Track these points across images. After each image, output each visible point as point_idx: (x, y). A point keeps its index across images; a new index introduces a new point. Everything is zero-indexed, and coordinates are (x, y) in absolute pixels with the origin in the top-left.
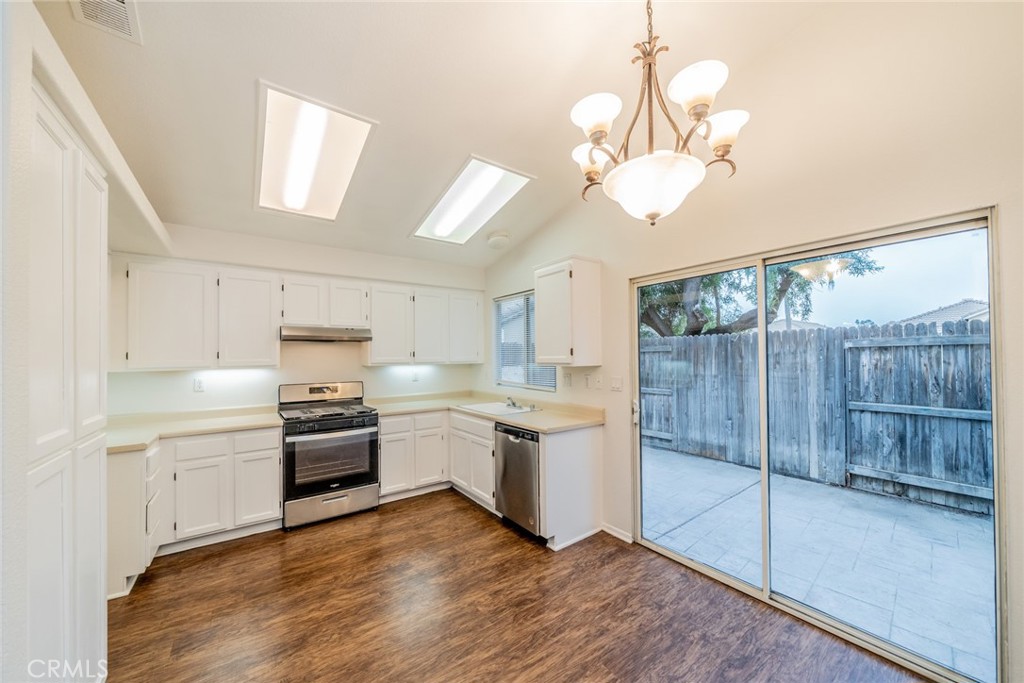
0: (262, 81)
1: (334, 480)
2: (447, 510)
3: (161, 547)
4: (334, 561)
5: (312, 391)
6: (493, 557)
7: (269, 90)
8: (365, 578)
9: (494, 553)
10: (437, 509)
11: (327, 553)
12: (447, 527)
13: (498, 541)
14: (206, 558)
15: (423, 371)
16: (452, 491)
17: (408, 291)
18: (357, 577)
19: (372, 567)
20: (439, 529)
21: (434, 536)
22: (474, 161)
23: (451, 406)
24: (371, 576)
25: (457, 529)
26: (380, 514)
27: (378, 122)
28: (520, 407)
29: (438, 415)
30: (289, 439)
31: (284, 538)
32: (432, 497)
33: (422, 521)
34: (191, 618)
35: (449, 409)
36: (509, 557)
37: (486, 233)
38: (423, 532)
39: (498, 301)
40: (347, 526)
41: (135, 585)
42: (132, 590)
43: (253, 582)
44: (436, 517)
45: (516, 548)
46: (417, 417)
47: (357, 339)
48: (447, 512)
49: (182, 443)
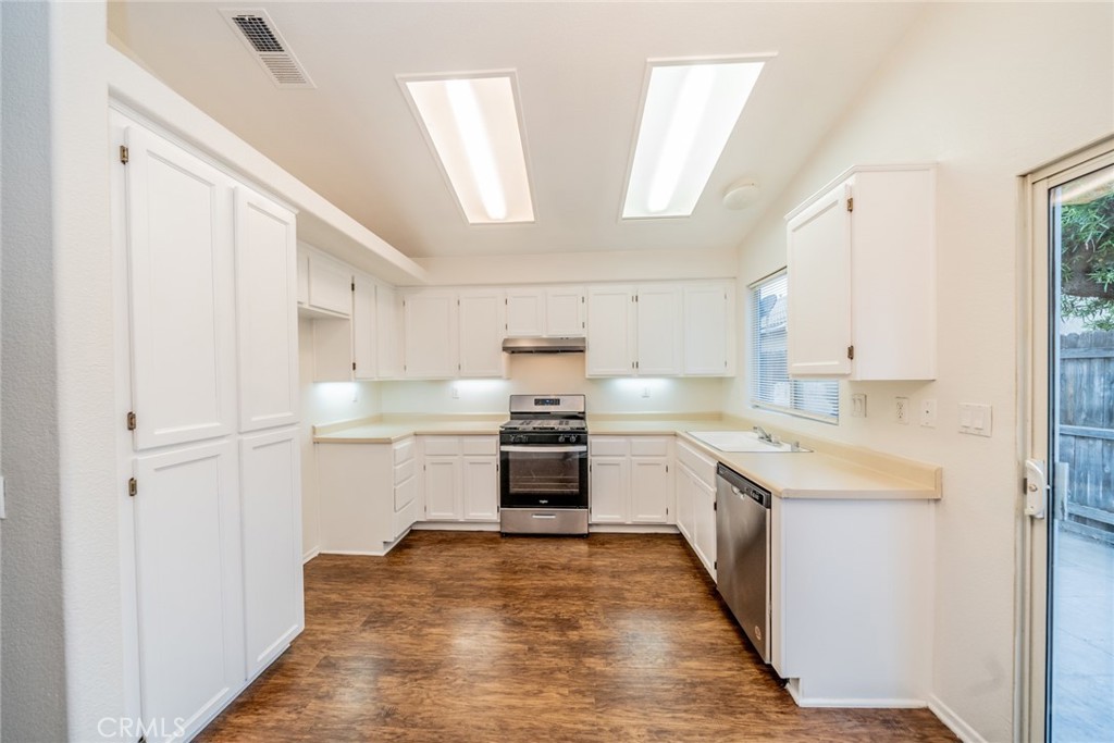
0: (397, 76)
1: (543, 496)
2: (660, 563)
3: (417, 523)
4: (516, 584)
5: (537, 402)
6: (686, 664)
7: (408, 84)
8: (528, 619)
9: (690, 657)
10: (649, 557)
11: (515, 573)
12: (648, 589)
13: (705, 640)
14: (440, 542)
15: (657, 386)
16: (680, 539)
17: (629, 290)
18: (522, 614)
19: (542, 608)
20: (637, 587)
21: (627, 595)
22: (656, 70)
23: (679, 432)
24: (534, 619)
25: (658, 596)
26: (590, 544)
27: (514, 69)
28: (778, 443)
29: (663, 440)
30: (506, 448)
31: (498, 543)
32: (650, 540)
33: (624, 569)
34: (394, 596)
35: (675, 435)
36: (710, 675)
37: (718, 187)
38: (616, 584)
39: (754, 288)
40: (551, 547)
41: (393, 549)
42: (388, 554)
43: (448, 579)
44: (642, 569)
45: (728, 665)
46: (635, 440)
47: (571, 349)
48: (659, 567)
49: (429, 440)
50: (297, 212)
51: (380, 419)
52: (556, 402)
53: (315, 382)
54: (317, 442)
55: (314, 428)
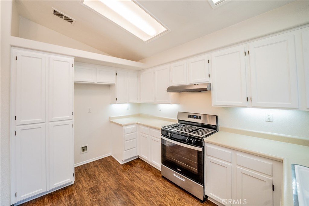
5: (190, 116)
49: (141, 127)
50: (74, 58)
51: (139, 115)
52: (199, 118)
53: (111, 104)
54: (111, 122)
55: (110, 117)
